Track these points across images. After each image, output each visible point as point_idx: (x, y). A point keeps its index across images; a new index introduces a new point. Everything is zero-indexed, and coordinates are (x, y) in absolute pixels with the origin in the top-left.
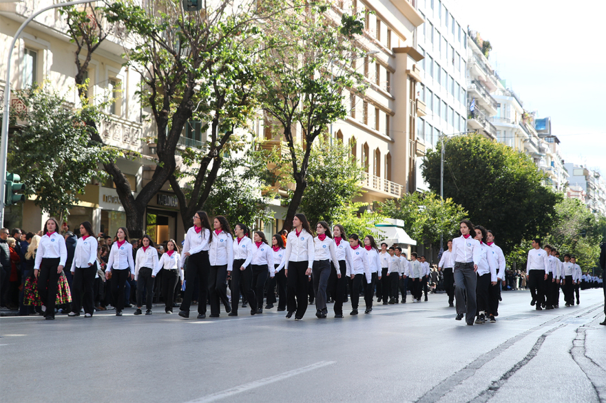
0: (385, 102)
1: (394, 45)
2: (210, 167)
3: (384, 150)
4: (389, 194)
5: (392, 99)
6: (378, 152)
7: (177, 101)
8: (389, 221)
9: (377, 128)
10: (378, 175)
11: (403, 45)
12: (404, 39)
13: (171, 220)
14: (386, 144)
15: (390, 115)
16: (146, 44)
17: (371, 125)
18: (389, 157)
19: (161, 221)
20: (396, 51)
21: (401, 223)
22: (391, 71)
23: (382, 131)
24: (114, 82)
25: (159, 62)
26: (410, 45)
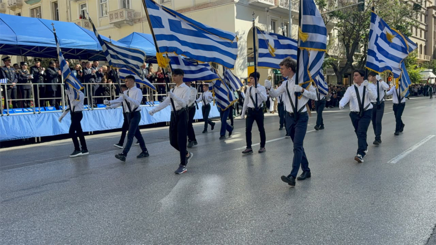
0: (424, 27)
1: (428, 6)
2: (364, 60)
3: (424, 44)
4: (426, 60)
5: (427, 26)
6: (421, 46)
7: (353, 39)
8: (426, 70)
9: (421, 37)
10: (421, 53)
11: (431, 5)
12: (431, 3)
13: (349, 76)
14: (424, 42)
15: (426, 31)
16: (341, 22)
17: (418, 36)
18: (425, 47)
19: (346, 77)
20: (428, 8)
21: (431, 70)
22: (426, 16)
23: (423, 38)
24: (330, 34)
25: (346, 27)
26: (434, 5)
